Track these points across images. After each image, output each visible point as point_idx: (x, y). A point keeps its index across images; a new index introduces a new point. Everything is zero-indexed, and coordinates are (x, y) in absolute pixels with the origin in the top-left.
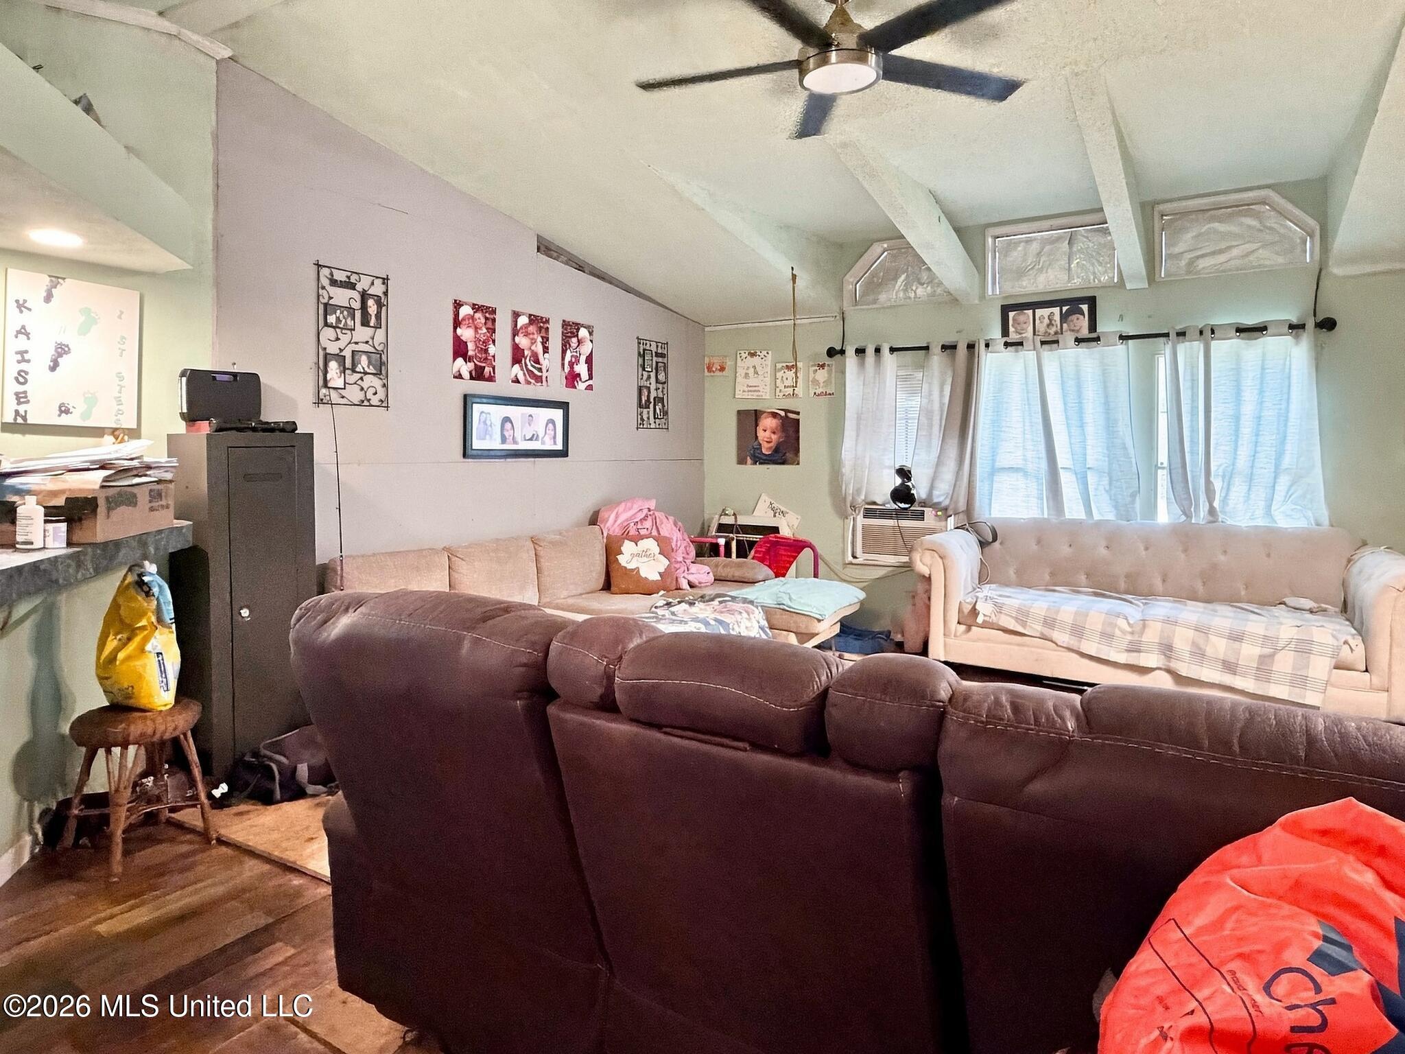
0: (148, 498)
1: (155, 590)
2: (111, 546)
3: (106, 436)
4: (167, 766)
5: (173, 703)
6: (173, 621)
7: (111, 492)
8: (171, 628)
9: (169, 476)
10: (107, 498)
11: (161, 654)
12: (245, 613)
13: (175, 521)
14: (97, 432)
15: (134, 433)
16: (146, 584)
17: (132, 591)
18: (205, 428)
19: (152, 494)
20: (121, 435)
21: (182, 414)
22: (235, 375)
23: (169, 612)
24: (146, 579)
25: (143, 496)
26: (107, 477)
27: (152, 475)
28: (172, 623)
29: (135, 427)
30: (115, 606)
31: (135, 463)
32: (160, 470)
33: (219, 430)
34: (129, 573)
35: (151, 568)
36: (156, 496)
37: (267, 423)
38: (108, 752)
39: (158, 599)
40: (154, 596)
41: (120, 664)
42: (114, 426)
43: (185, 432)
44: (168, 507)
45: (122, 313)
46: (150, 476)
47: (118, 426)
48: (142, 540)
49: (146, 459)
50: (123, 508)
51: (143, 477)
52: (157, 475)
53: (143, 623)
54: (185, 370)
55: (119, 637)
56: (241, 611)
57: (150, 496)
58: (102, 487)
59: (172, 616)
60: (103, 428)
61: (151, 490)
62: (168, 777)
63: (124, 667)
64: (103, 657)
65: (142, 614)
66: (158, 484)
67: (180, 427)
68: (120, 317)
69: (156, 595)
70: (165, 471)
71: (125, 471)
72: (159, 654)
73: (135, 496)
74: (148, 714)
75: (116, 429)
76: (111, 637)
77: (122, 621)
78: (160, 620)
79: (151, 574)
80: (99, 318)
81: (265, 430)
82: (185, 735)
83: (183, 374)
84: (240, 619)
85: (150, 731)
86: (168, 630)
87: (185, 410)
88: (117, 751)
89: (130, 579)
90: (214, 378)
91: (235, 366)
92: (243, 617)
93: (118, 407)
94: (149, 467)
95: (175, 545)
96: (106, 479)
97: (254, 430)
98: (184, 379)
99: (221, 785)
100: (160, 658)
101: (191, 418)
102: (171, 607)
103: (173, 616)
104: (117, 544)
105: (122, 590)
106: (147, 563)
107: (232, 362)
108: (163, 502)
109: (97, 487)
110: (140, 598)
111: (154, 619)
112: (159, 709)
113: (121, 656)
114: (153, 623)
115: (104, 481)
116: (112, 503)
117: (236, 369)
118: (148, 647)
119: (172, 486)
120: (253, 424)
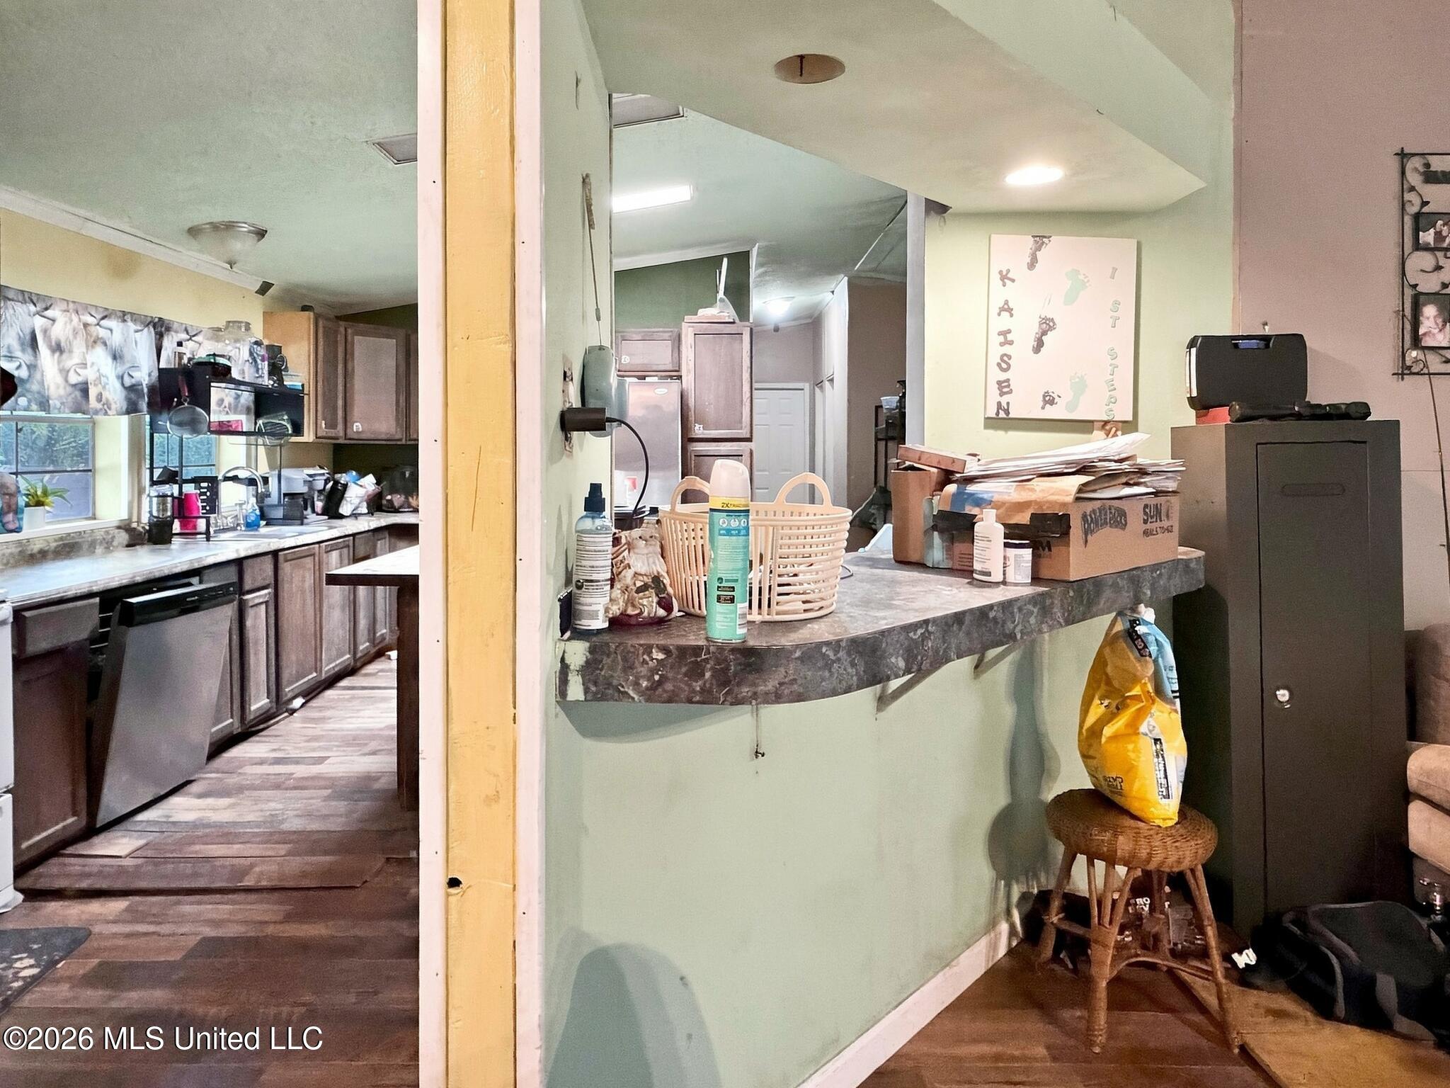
0: (1142, 516)
1: (1153, 649)
2: (1090, 586)
3: (1095, 432)
4: (1167, 889)
5: (1176, 819)
6: (1178, 694)
7: (1089, 507)
8: (1174, 704)
9: (1171, 485)
10: (1084, 517)
11: (1160, 740)
12: (1283, 695)
13: (1182, 549)
14: (1084, 426)
15: (1129, 426)
16: (1139, 637)
17: (1122, 644)
18: (1222, 416)
19: (1148, 510)
20: (1114, 429)
21: (1192, 401)
22: (1266, 339)
23: (1172, 683)
24: (1141, 629)
25: (1135, 514)
26: (1085, 485)
27: (1149, 484)
28: (1175, 697)
29: (1131, 419)
30: (1100, 663)
31: (1125, 466)
32: (1159, 475)
33: (1243, 419)
34: (1119, 618)
35: (1148, 614)
36: (1153, 514)
37: (1319, 406)
38: (1091, 863)
39: (1155, 661)
40: (1151, 656)
41: (1106, 742)
42: (1106, 418)
43: (1195, 424)
44: (1169, 530)
45: (1115, 270)
46: (1144, 484)
47: (1110, 418)
48: (1133, 576)
49: (1139, 461)
50: (1107, 530)
51: (1135, 487)
52: (1156, 485)
53: (1136, 691)
54: (1195, 339)
55: (1106, 702)
56: (1278, 693)
57: (1145, 513)
58: (1078, 499)
59: (1176, 687)
60: (1092, 422)
61: (1146, 506)
62: (1169, 905)
63: (1111, 748)
64: (1085, 728)
65: (1135, 679)
66: (1156, 496)
67: (1189, 417)
68: (1113, 277)
69: (1154, 656)
70: (1167, 478)
71: (1112, 476)
72: (1157, 741)
73: (1123, 514)
74: (1141, 824)
75: (1106, 423)
76: (1096, 701)
77: (1109, 682)
78: (1159, 690)
79: (1146, 623)
80: (1088, 281)
81: (1314, 417)
82: (1193, 871)
83: (1192, 344)
84: (1276, 703)
85: (1143, 854)
86: (1168, 706)
87: (1195, 394)
88: (1100, 865)
89: (1119, 627)
90: (1236, 346)
91: (1266, 327)
92: (1282, 702)
93: (1111, 393)
94: (1142, 472)
95: (1178, 586)
96: (1083, 488)
97: (1299, 416)
98: (1194, 351)
99: (1246, 951)
100: (1158, 746)
101: (1201, 404)
102: (1174, 674)
103: (1177, 689)
104: (1097, 582)
105: (1110, 640)
106: (1142, 607)
107: (1263, 320)
108: (1165, 524)
109: (1070, 499)
110: (1132, 657)
111: (1150, 688)
112: (1158, 822)
113: (1108, 731)
114: (1148, 692)
115: (1080, 491)
116: (1092, 524)
117: (1268, 331)
118: (1143, 728)
119: (1174, 500)
120: (1296, 408)
